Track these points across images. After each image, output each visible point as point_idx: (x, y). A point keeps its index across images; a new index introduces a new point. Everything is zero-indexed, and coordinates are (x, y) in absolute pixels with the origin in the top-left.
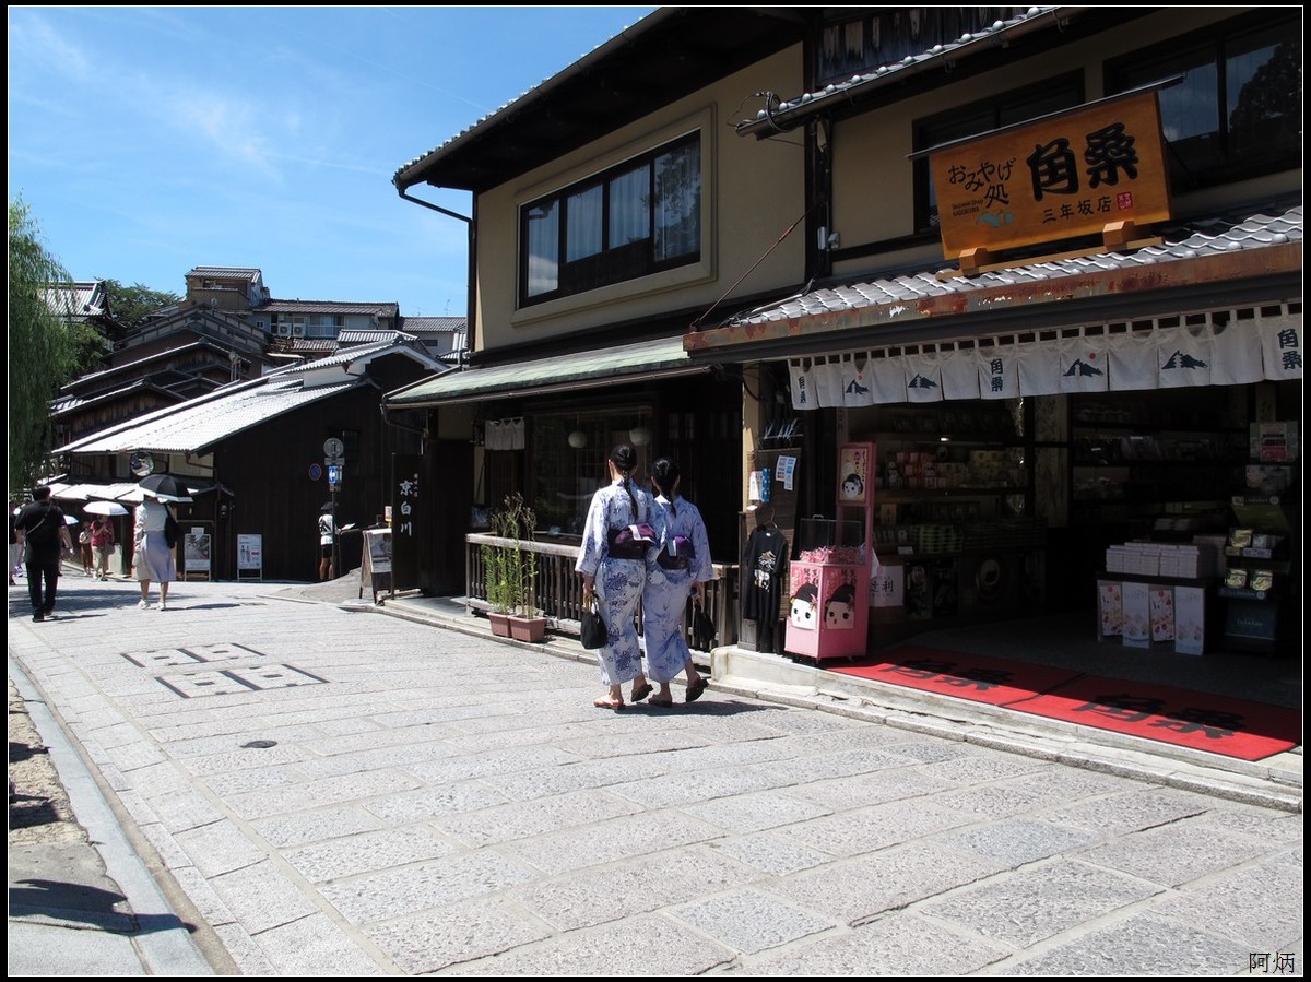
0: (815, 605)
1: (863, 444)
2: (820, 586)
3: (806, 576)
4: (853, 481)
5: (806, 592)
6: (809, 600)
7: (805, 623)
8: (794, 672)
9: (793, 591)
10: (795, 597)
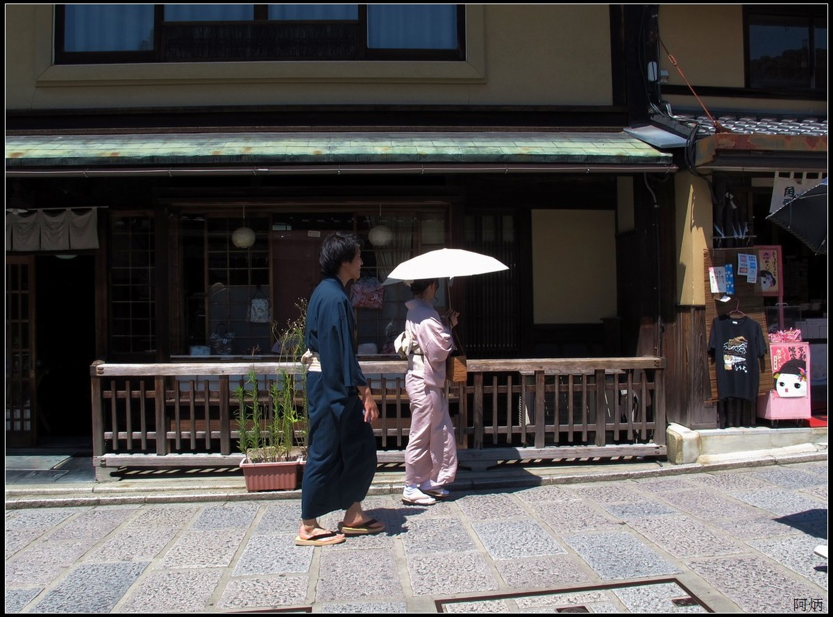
0: (804, 376)
1: (774, 247)
2: (808, 360)
3: (791, 353)
4: (765, 276)
5: (793, 367)
6: (797, 372)
7: (794, 392)
8: (785, 436)
9: (775, 369)
10: (780, 372)
